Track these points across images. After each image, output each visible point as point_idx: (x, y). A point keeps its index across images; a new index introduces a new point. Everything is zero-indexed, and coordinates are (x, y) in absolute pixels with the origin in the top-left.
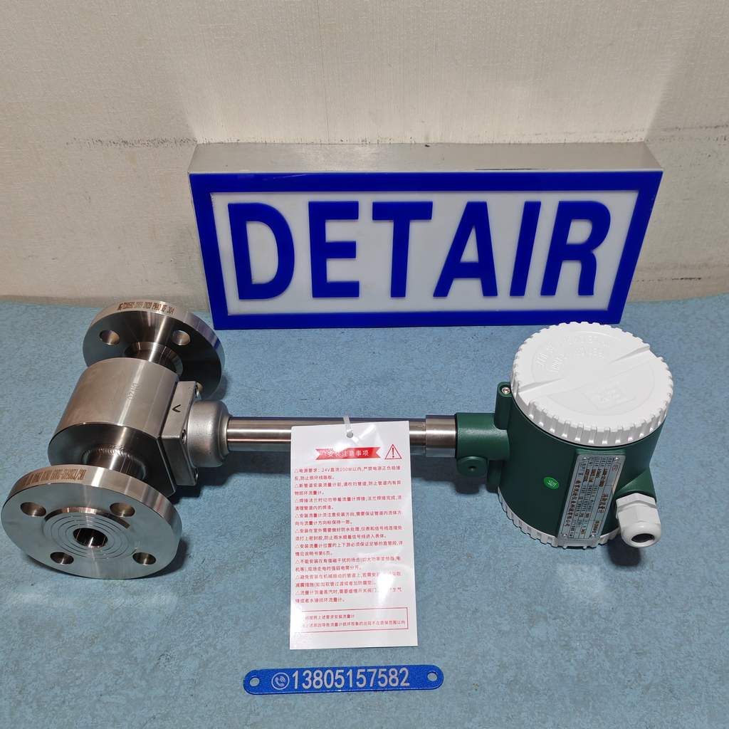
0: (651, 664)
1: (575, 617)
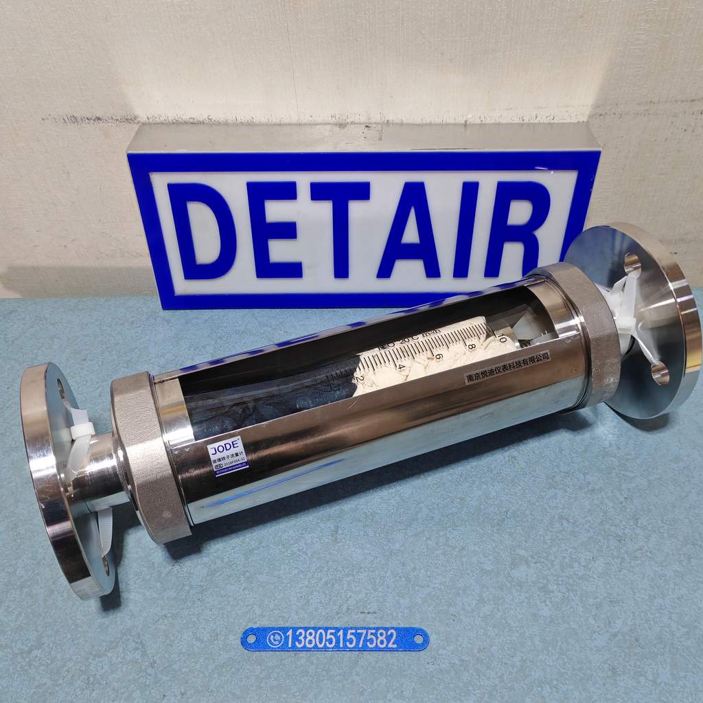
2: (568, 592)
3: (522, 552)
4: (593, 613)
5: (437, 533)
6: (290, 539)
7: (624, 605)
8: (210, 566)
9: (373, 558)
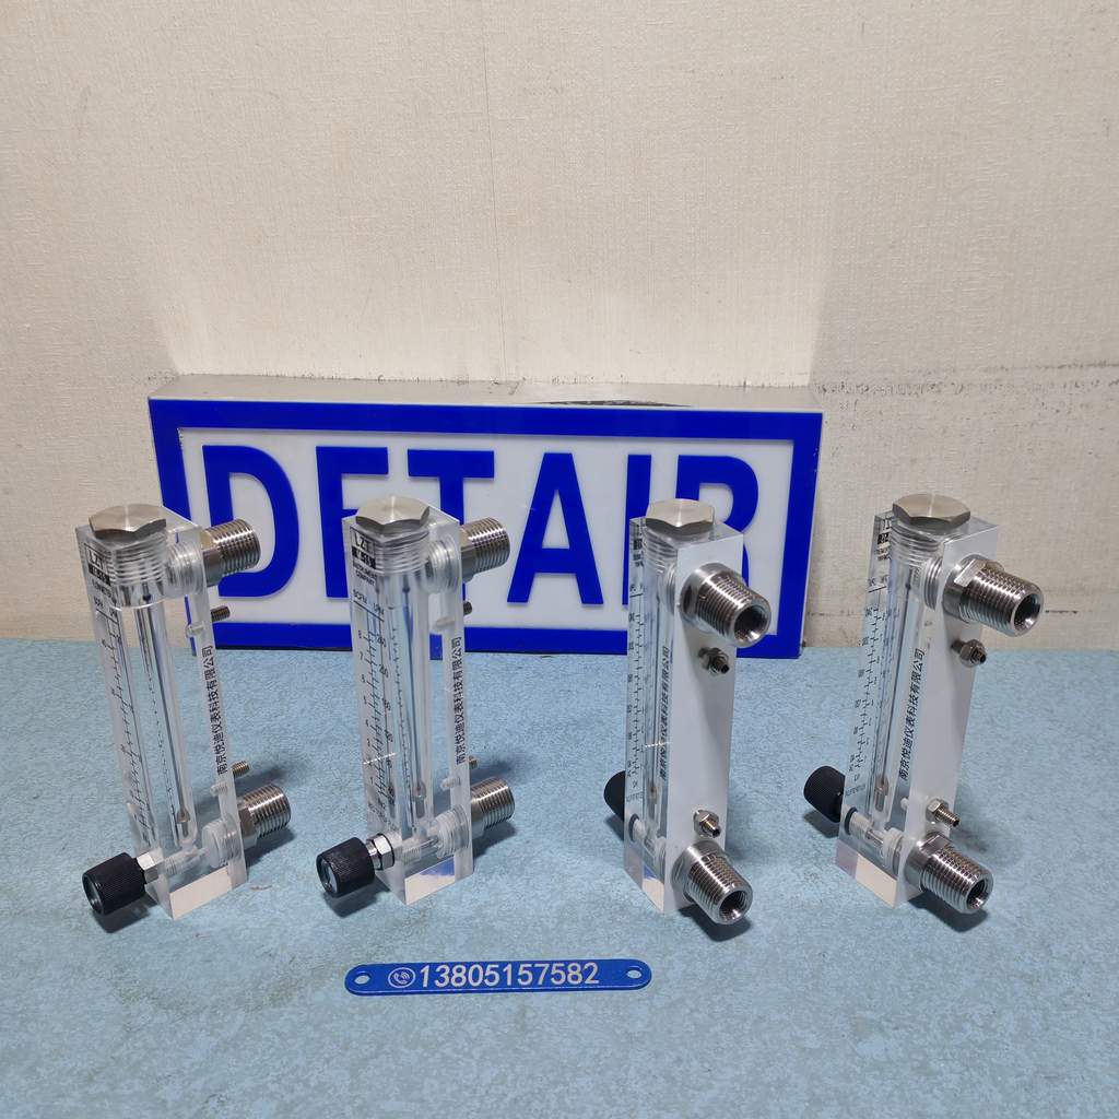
0: (1075, 1095)
1: (931, 1026)
2: (968, 1070)
3: (869, 1014)
4: (1023, 1100)
5: (706, 1000)
6: (437, 1034)
7: (1073, 1081)
8: (282, 1096)
9: (596, 1052)
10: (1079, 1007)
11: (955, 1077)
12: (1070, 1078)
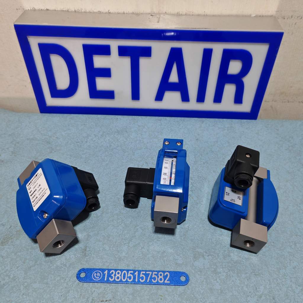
2: (229, 271)
10: (270, 247)
11: (225, 274)
12: (263, 275)
